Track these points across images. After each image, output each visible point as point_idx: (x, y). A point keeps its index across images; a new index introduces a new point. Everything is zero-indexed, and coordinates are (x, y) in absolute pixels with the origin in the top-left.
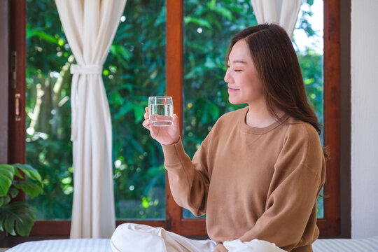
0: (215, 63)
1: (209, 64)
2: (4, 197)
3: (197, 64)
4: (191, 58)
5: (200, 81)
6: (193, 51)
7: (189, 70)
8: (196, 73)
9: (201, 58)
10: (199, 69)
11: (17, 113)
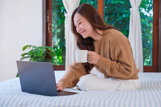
0: (126, 16)
1: (124, 16)
2: (41, 57)
3: (120, 16)
4: (118, 14)
5: (121, 22)
6: (119, 12)
7: (117, 18)
8: (120, 19)
9: (122, 14)
10: (121, 18)
11: (49, 30)
